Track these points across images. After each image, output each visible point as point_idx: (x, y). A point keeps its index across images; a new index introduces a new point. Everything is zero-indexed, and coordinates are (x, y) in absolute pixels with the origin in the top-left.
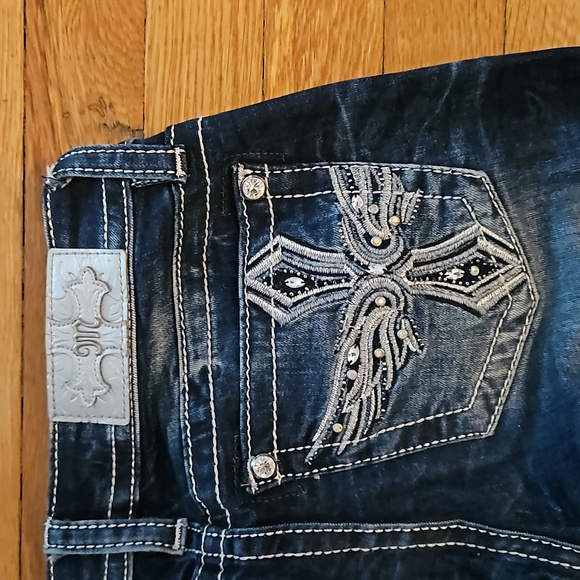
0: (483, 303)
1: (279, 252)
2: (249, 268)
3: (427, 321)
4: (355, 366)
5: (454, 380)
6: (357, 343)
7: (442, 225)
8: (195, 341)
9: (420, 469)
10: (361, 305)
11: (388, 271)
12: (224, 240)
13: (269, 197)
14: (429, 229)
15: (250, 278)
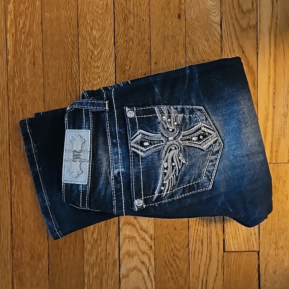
0: (205, 147)
1: (141, 135)
2: (132, 140)
3: (187, 153)
4: (167, 169)
5: (197, 171)
6: (167, 161)
7: (190, 124)
8: (115, 163)
9: (189, 201)
10: (167, 149)
11: (175, 138)
12: (123, 131)
13: (136, 117)
14: (186, 125)
15: (132, 143)
